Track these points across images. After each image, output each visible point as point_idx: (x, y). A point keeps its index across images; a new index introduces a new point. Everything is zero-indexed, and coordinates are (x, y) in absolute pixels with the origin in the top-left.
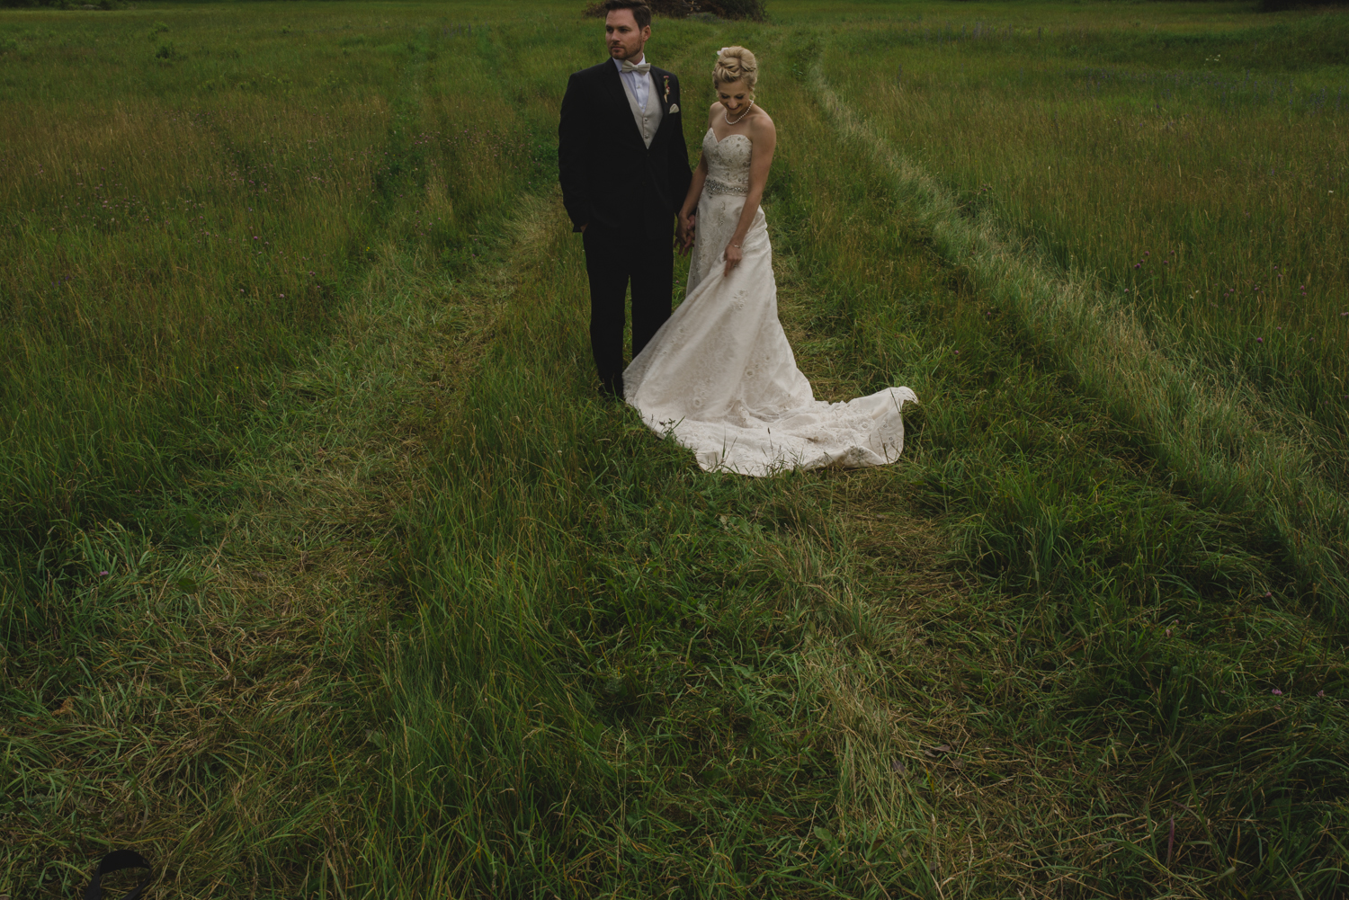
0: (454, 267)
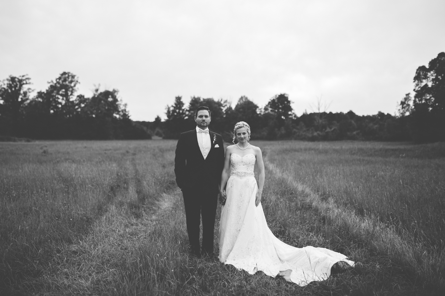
0: (136, 214)
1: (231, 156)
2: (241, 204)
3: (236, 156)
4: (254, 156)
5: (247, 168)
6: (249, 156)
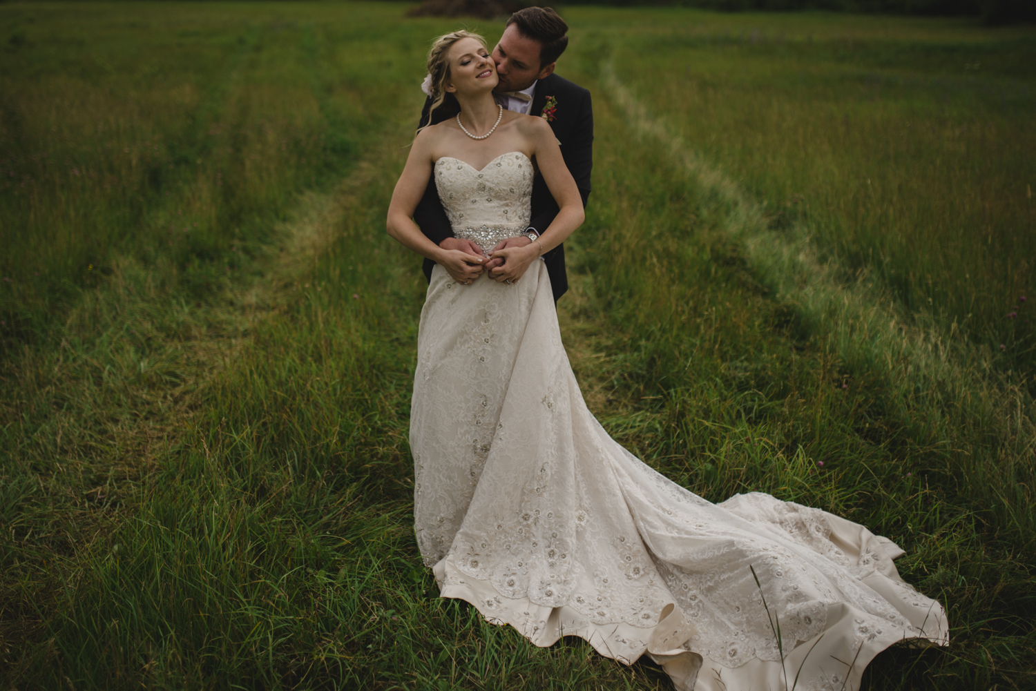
1: (436, 166)
2: (484, 349)
3: (454, 167)
4: (525, 161)
5: (506, 212)
6: (509, 164)
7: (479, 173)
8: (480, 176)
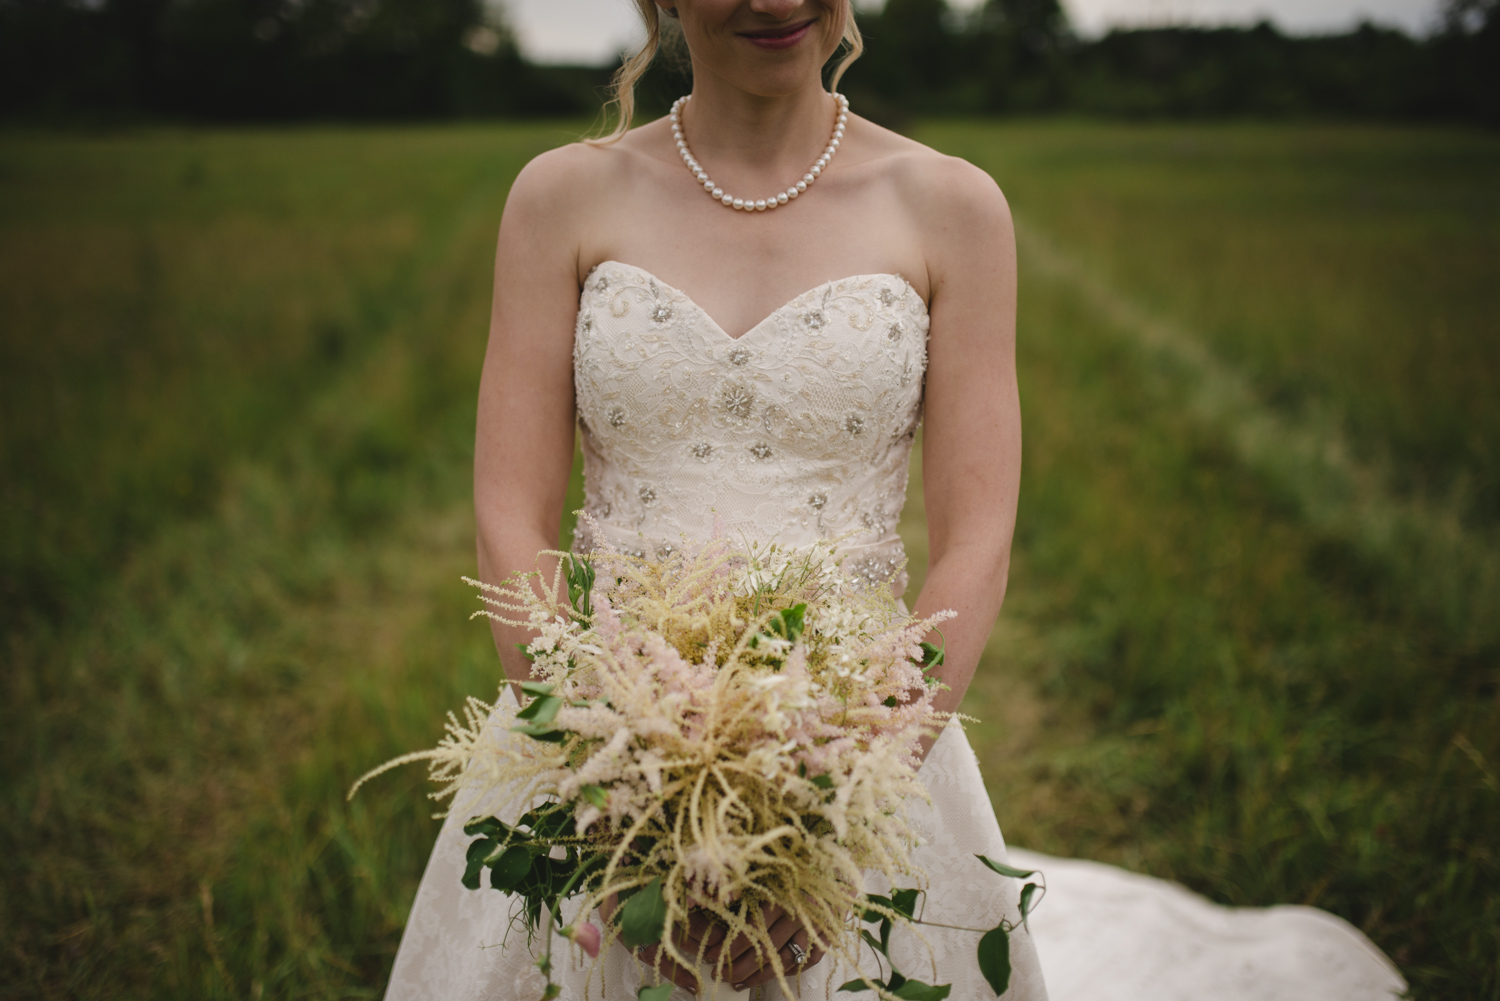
3: (642, 308)
4: (910, 312)
5: (819, 503)
6: (853, 319)
7: (734, 344)
8: (737, 359)
